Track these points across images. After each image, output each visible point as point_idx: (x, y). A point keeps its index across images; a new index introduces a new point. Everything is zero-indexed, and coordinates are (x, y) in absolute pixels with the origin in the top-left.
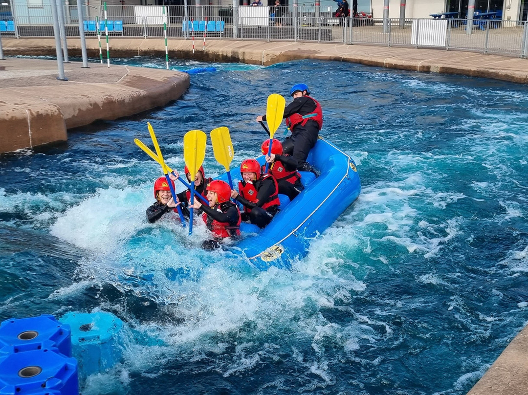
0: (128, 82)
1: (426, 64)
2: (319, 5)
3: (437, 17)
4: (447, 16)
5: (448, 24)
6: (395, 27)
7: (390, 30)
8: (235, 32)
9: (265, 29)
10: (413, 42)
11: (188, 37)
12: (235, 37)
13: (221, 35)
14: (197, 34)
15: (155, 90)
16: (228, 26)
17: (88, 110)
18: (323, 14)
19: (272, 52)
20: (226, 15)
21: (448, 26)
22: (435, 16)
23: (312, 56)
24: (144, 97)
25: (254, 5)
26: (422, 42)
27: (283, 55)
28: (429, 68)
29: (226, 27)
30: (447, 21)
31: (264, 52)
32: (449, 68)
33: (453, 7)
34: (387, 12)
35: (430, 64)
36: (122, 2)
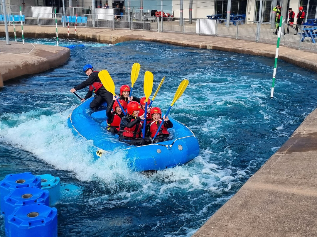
0: (35, 53)
1: (205, 45)
2: (143, 8)
3: (210, 18)
4: (216, 17)
6: (187, 23)
7: (183, 24)
8: (94, 23)
9: (112, 21)
10: (197, 32)
11: (65, 26)
12: (93, 26)
13: (85, 25)
14: (71, 24)
15: (52, 58)
16: (90, 20)
17: (14, 70)
18: (145, 14)
19: (116, 36)
20: (87, 12)
21: (216, 23)
22: (209, 17)
23: (140, 38)
24: (46, 62)
26: (201, 32)
27: (123, 38)
28: (206, 46)
29: (88, 20)
30: (215, 20)
31: (112, 36)
32: (217, 47)
33: (219, 12)
34: (182, 14)
35: (207, 45)
36: (24, 4)
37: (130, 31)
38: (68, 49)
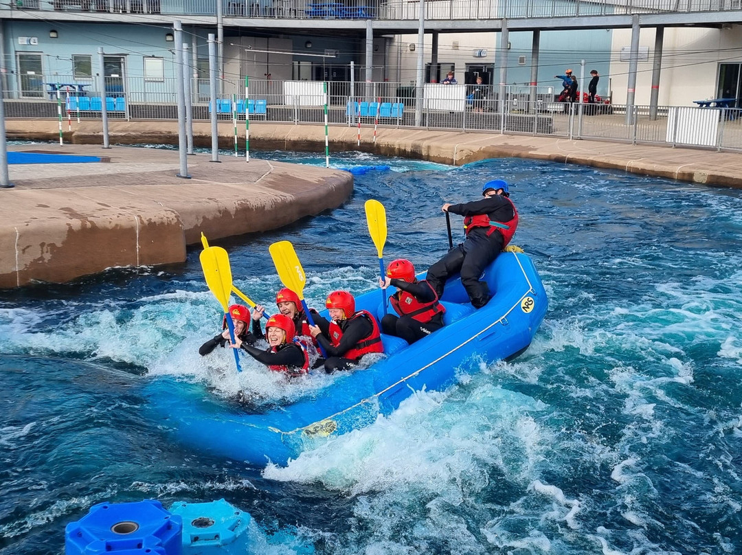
0: (270, 182)
1: (687, 170)
2: (536, 84)
3: (704, 106)
4: (719, 105)
5: (720, 115)
6: (644, 118)
7: (635, 120)
8: (418, 118)
9: (460, 114)
10: (669, 139)
11: (353, 124)
12: (417, 125)
13: (398, 121)
14: (365, 120)
15: (306, 194)
16: (409, 110)
17: (215, 218)
18: (541, 97)
19: (468, 147)
20: (407, 95)
21: (720, 118)
22: (701, 104)
23: (524, 153)
24: (291, 204)
25: (445, 83)
26: (682, 139)
27: (484, 152)
28: (691, 175)
29: (406, 112)
30: (718, 111)
31: (457, 146)
32: (721, 176)
33: (728, 92)
34: (632, 96)
35: (693, 170)
36: (268, 75)
37: (501, 135)
38: (349, 175)
